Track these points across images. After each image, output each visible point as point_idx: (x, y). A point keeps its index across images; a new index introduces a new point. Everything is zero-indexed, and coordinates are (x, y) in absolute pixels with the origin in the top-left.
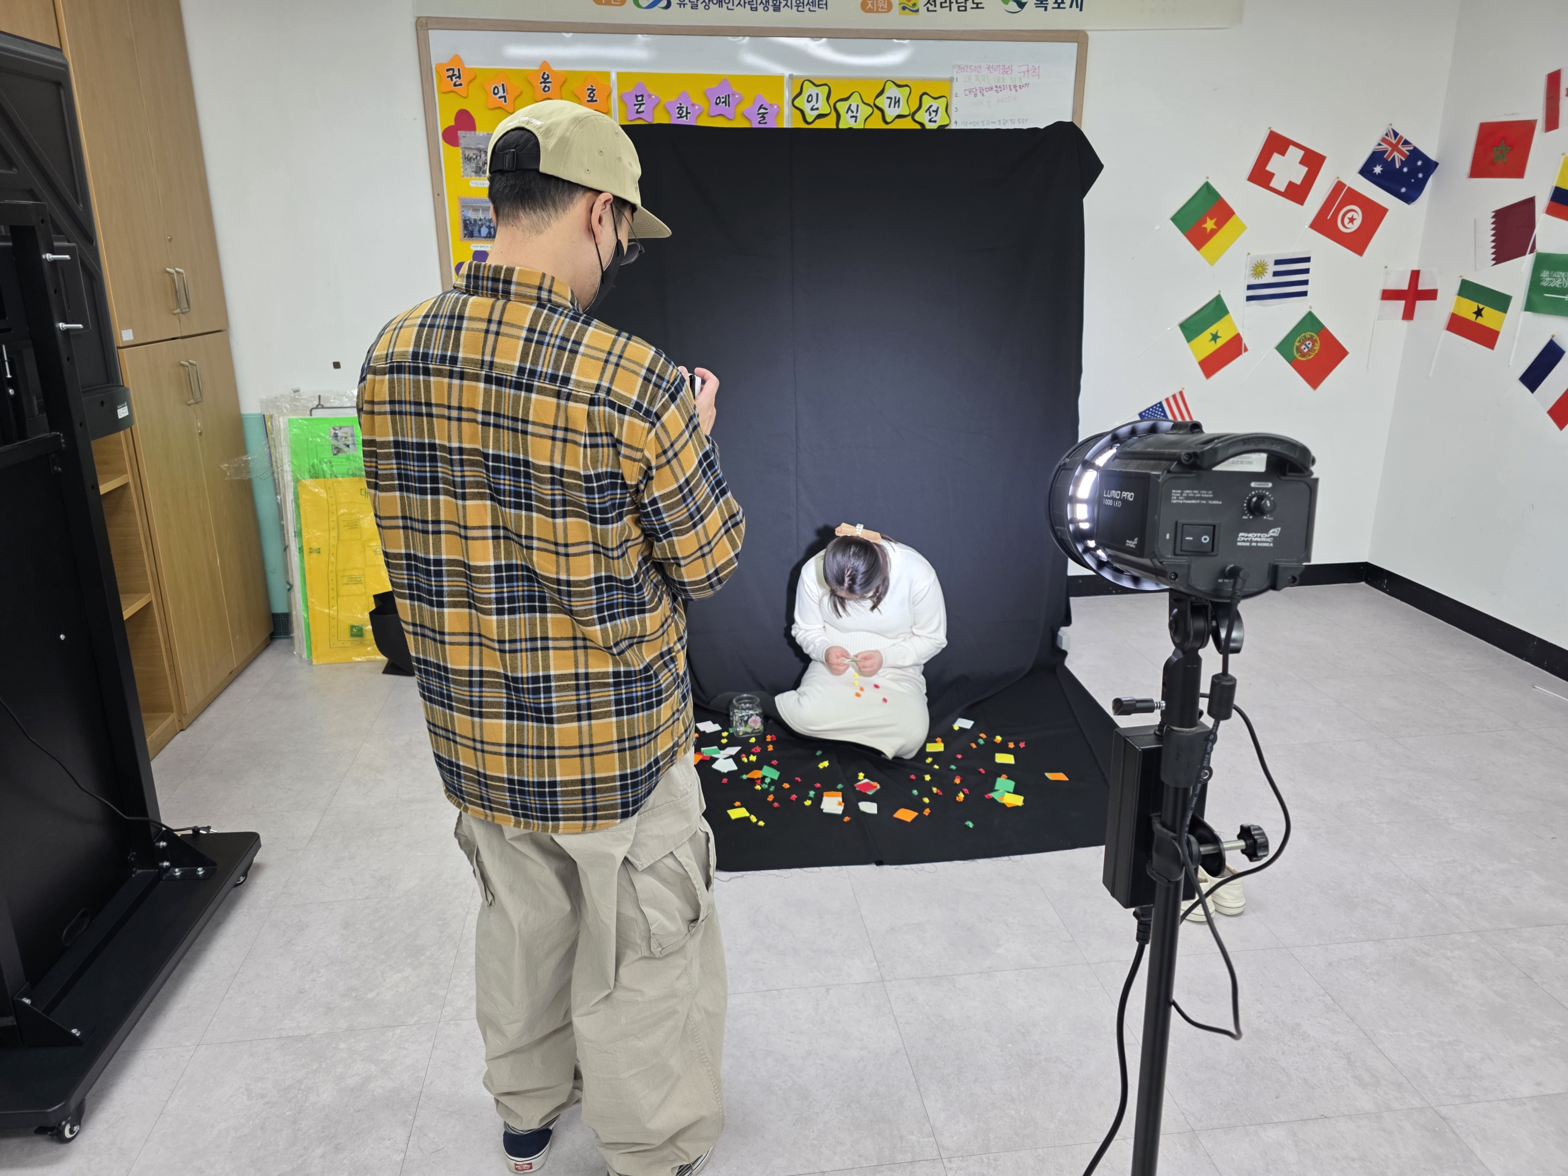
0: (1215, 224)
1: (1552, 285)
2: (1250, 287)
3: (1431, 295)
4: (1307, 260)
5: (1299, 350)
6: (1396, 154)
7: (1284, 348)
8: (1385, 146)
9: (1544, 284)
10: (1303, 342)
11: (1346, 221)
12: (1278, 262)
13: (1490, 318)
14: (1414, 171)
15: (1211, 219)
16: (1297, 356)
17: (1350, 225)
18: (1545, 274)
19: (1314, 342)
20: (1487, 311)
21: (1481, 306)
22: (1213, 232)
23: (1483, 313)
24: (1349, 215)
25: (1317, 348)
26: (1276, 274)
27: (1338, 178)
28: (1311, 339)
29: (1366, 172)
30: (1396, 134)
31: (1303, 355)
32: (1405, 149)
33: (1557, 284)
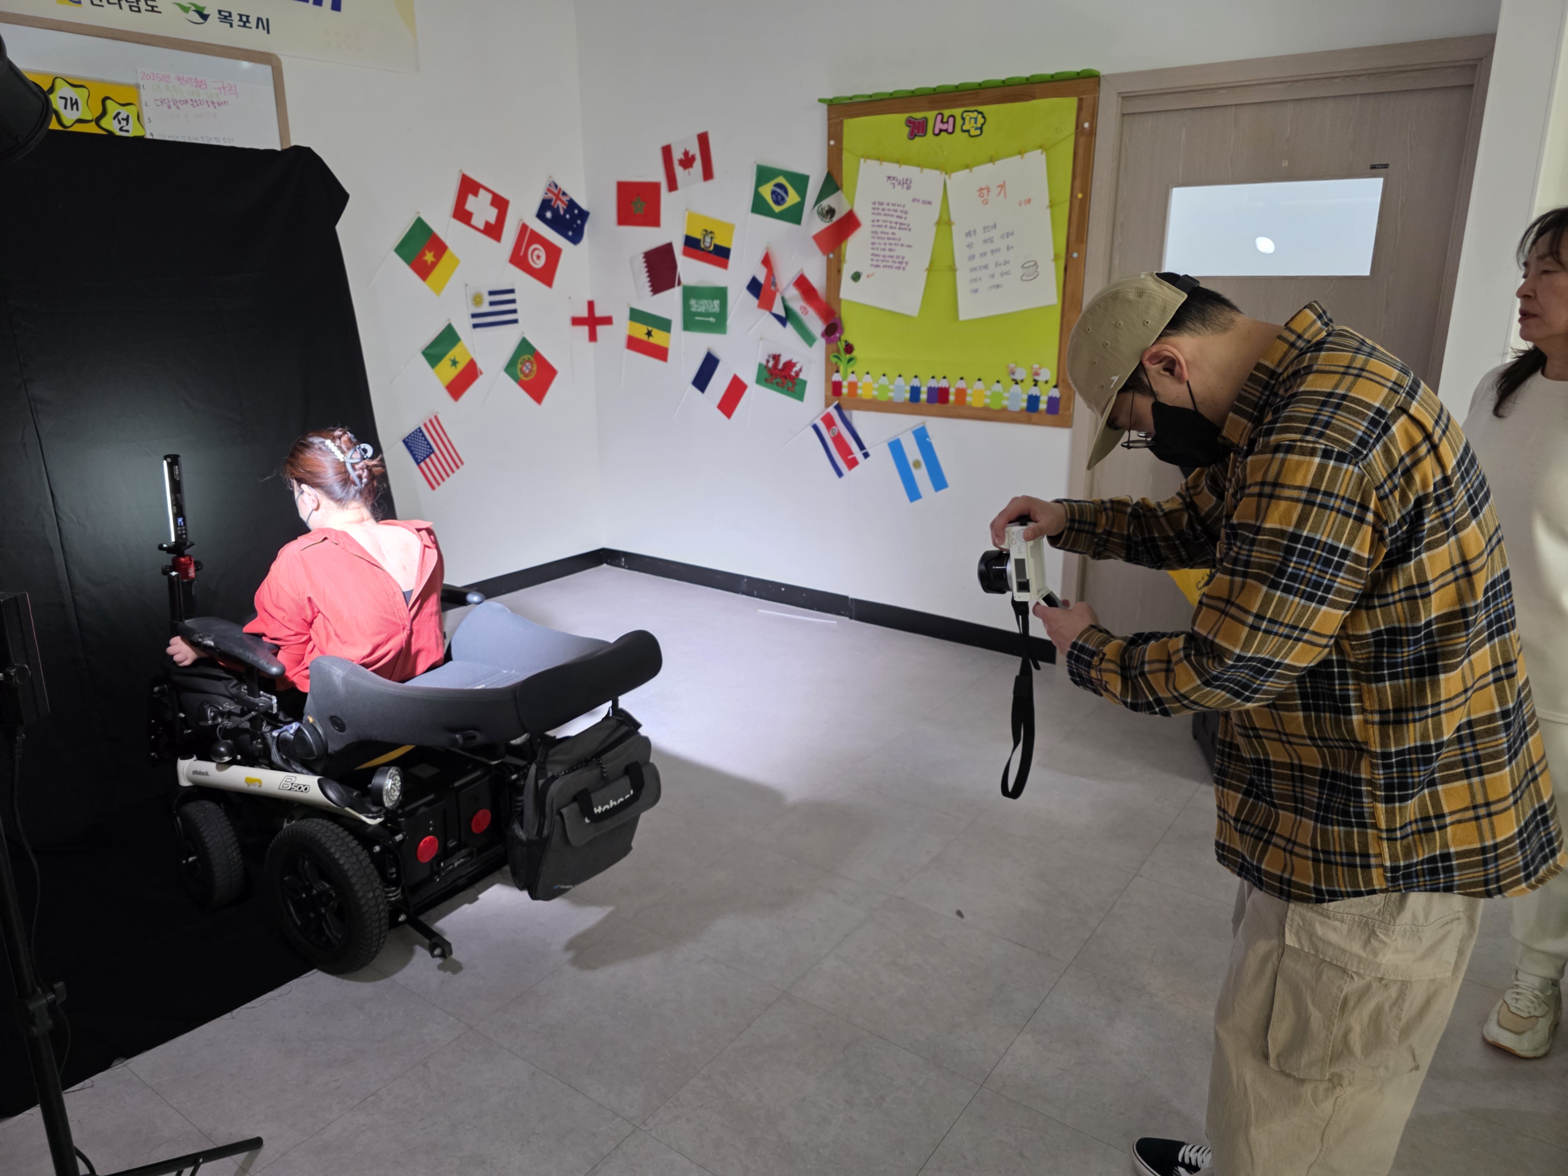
0: (434, 256)
1: (699, 310)
2: (474, 316)
3: (607, 321)
4: (512, 291)
5: (522, 371)
6: (559, 202)
7: (510, 368)
8: (550, 195)
9: (693, 309)
10: (523, 364)
11: (535, 258)
12: (491, 293)
13: (658, 338)
14: (574, 218)
15: (430, 252)
16: (521, 376)
17: (538, 262)
18: (693, 302)
19: (532, 363)
20: (655, 332)
21: (650, 329)
22: (434, 265)
23: (653, 333)
24: (536, 253)
25: (535, 368)
26: (492, 303)
27: (521, 220)
28: (529, 361)
29: (541, 216)
30: (556, 186)
31: (526, 375)
32: (565, 199)
33: (702, 309)
